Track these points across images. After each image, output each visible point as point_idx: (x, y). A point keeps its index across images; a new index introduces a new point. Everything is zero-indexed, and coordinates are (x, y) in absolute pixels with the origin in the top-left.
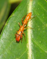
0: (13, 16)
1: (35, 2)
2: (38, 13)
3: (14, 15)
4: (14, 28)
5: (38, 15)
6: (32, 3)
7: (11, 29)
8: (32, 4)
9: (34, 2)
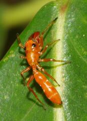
0: (12, 58)
1: (73, 16)
2: (83, 49)
3: (13, 56)
4: (16, 95)
5: (83, 55)
6: (64, 20)
7: (6, 97)
8: (65, 22)
9: (70, 18)
